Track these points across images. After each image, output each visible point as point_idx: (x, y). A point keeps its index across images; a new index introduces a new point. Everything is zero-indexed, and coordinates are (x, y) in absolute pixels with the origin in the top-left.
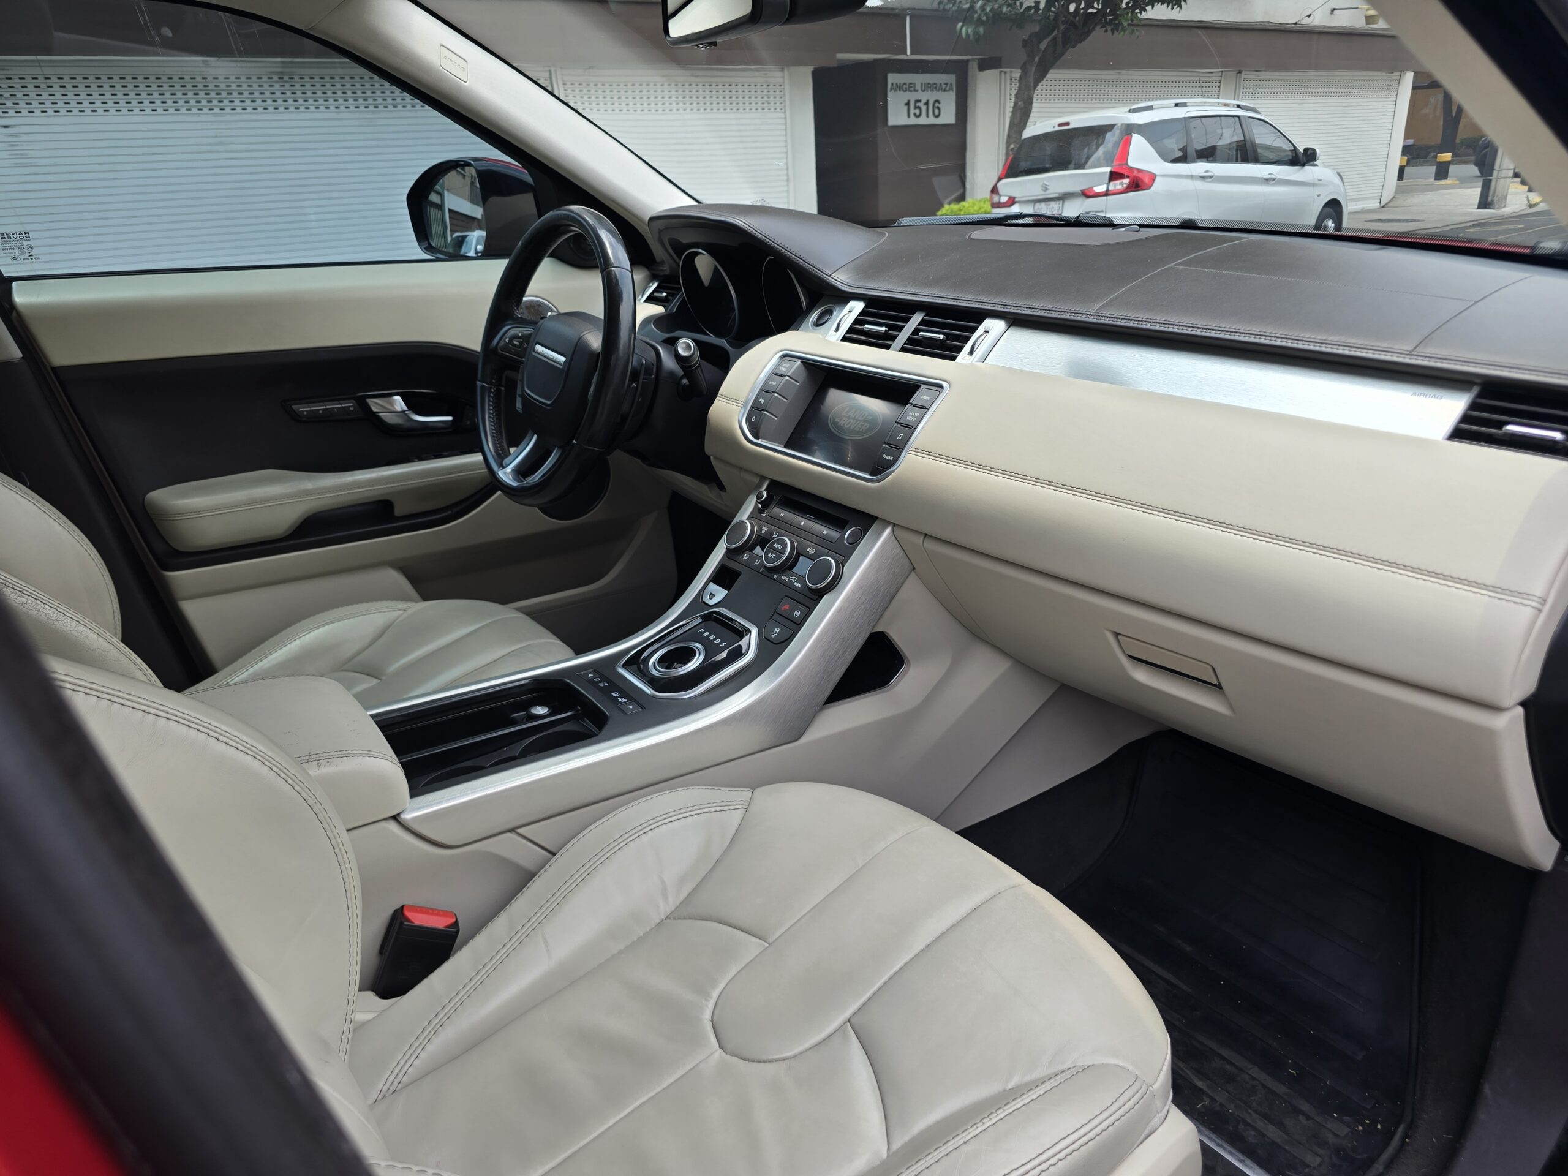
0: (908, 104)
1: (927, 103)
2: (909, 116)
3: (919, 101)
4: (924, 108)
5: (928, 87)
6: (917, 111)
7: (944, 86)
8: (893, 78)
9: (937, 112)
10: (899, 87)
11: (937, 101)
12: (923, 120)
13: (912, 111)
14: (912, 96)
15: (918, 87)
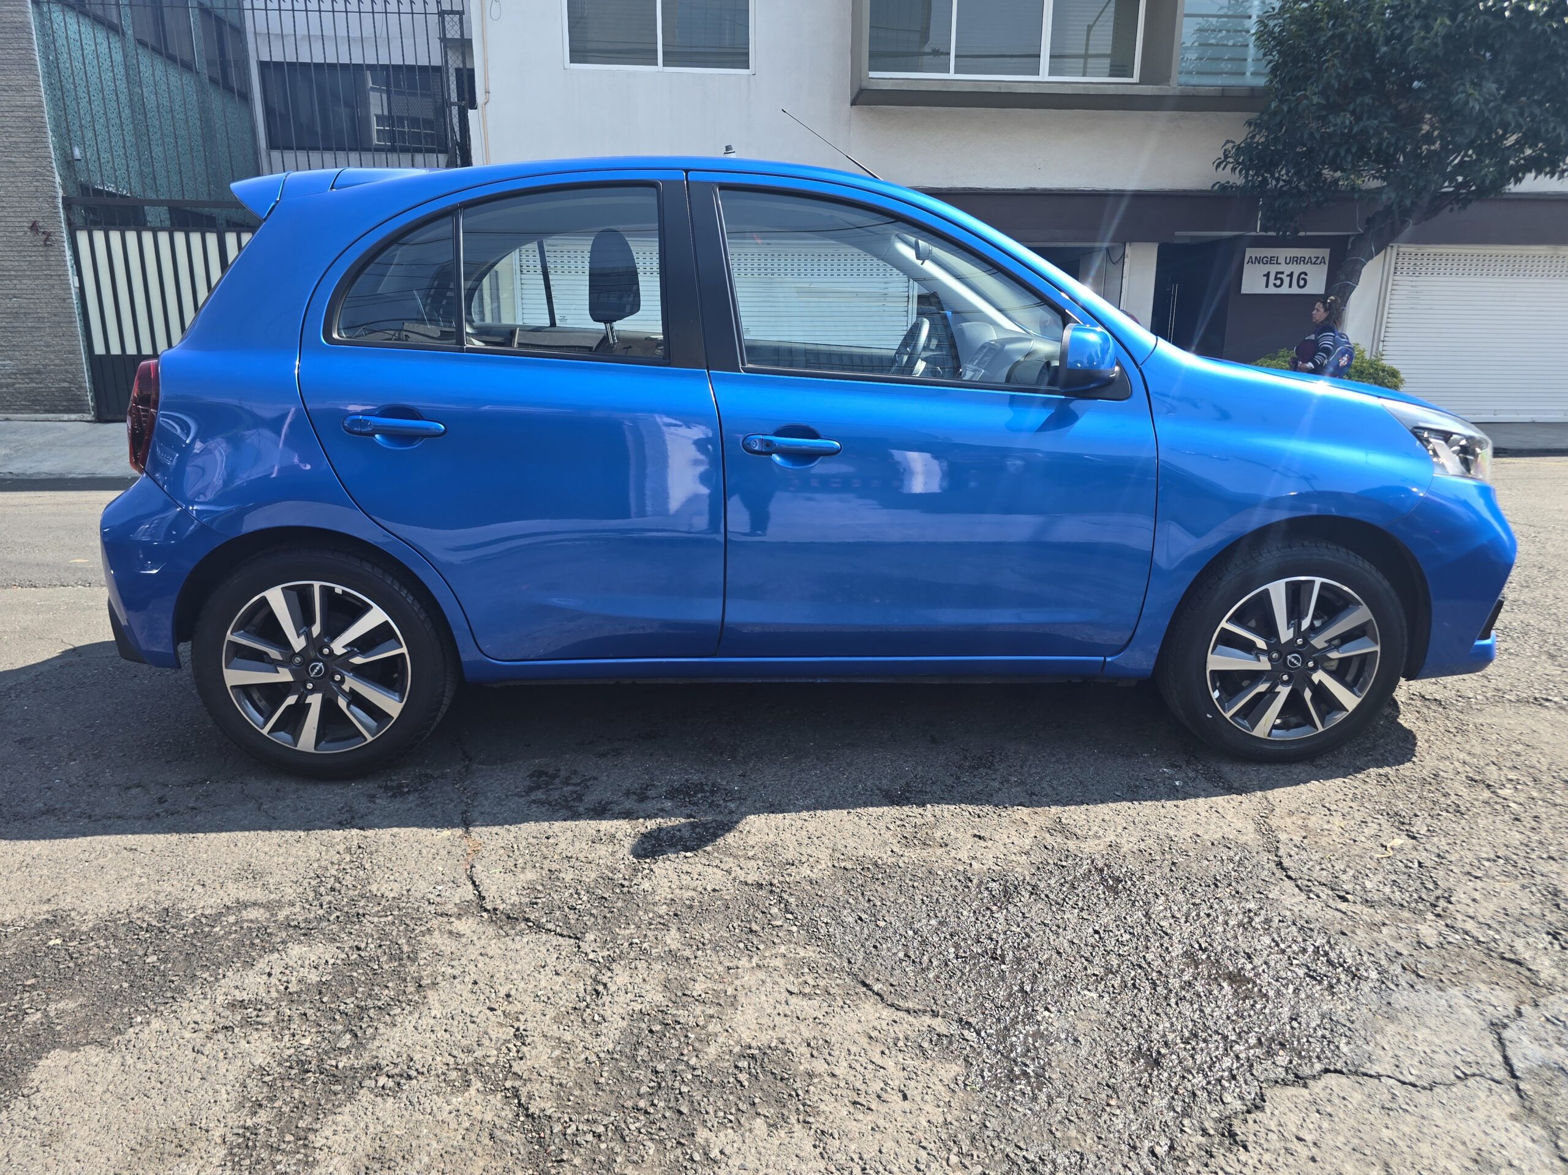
0: (1267, 275)
1: (1291, 275)
2: (1267, 286)
3: (1282, 273)
4: (1287, 280)
5: (1296, 260)
6: (1278, 282)
7: (1314, 260)
8: (1250, 253)
9: (1302, 283)
10: (1259, 260)
11: (1306, 274)
12: (1285, 290)
13: (1272, 280)
14: (1273, 269)
15: (1282, 260)
